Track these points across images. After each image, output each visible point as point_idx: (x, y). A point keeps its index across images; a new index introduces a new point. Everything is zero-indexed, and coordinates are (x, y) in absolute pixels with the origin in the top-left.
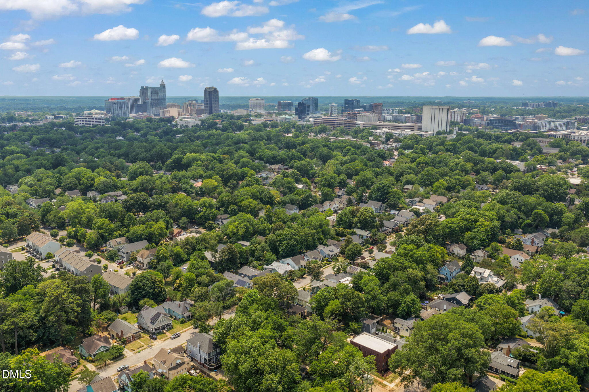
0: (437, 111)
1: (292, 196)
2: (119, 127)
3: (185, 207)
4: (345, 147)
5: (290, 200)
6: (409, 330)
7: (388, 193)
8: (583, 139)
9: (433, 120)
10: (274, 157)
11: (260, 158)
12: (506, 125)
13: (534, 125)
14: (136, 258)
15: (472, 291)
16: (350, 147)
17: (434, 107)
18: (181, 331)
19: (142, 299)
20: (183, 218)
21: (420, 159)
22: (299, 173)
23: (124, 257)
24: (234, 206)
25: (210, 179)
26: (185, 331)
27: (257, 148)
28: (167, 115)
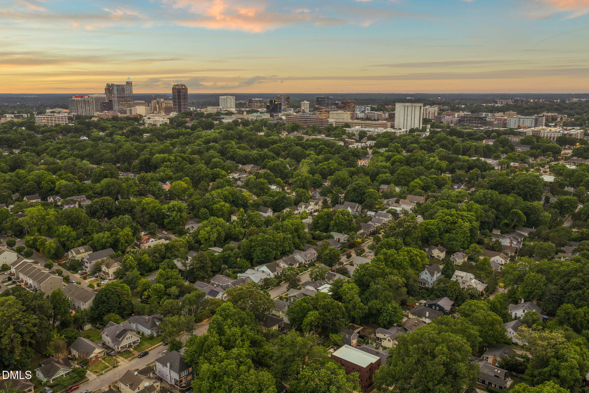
0: (410, 109)
1: (265, 198)
2: (83, 126)
3: (154, 211)
4: (319, 145)
5: (263, 202)
6: (391, 341)
7: (364, 194)
8: (552, 136)
9: (406, 117)
10: (246, 157)
11: (232, 158)
12: (477, 122)
13: (503, 122)
14: (100, 267)
15: (455, 297)
16: (324, 146)
17: (407, 104)
18: (150, 349)
19: (107, 314)
20: (152, 224)
21: (395, 158)
22: (272, 174)
23: (87, 267)
24: (206, 209)
25: (179, 181)
26: (154, 348)
27: (228, 147)
28: (134, 113)
